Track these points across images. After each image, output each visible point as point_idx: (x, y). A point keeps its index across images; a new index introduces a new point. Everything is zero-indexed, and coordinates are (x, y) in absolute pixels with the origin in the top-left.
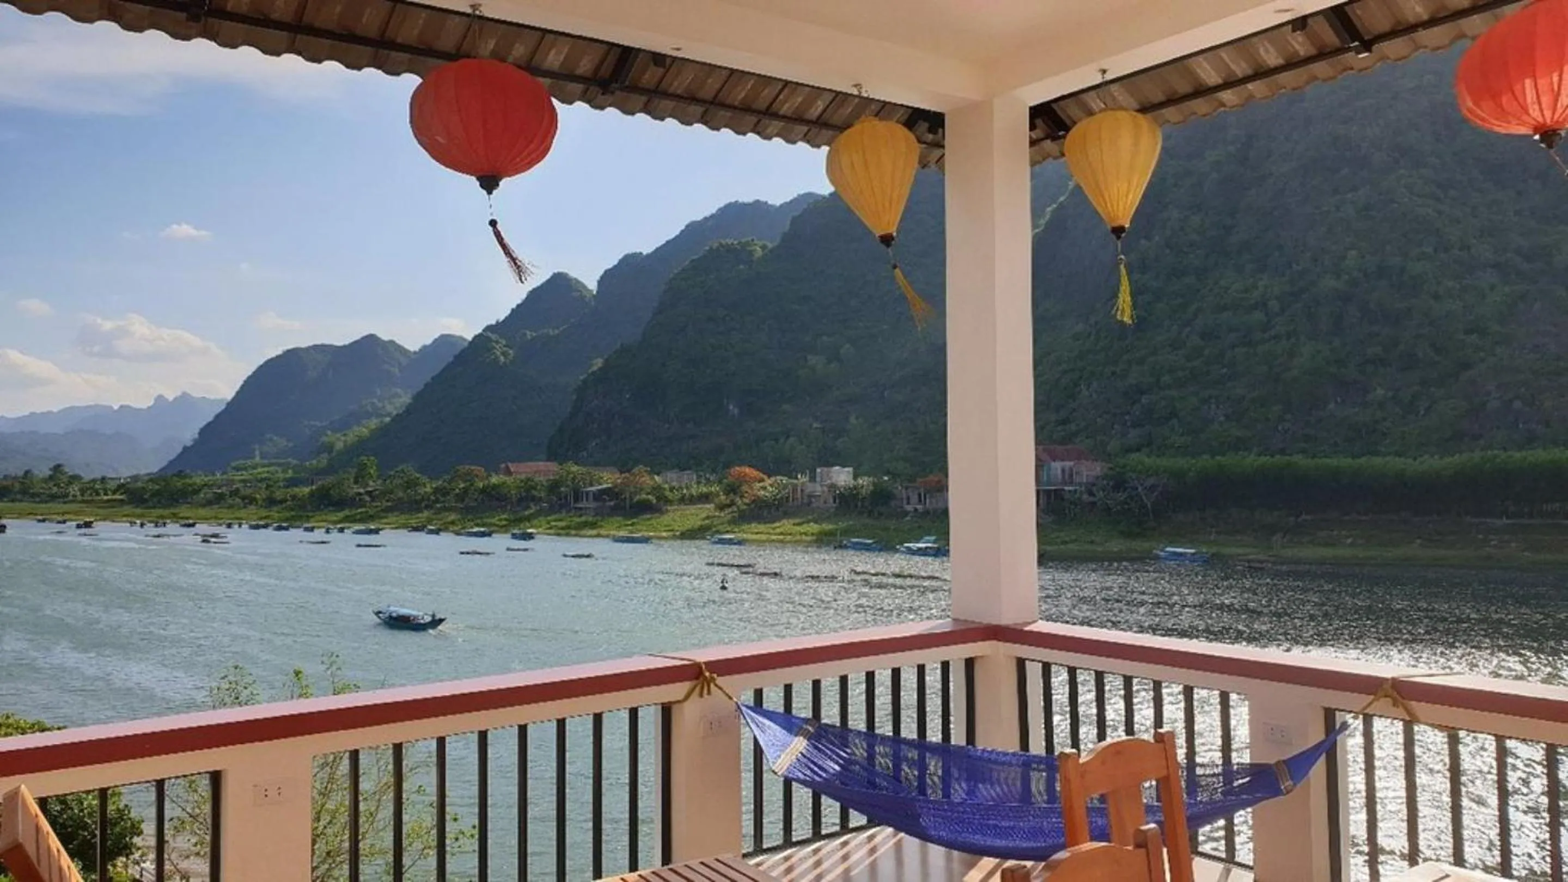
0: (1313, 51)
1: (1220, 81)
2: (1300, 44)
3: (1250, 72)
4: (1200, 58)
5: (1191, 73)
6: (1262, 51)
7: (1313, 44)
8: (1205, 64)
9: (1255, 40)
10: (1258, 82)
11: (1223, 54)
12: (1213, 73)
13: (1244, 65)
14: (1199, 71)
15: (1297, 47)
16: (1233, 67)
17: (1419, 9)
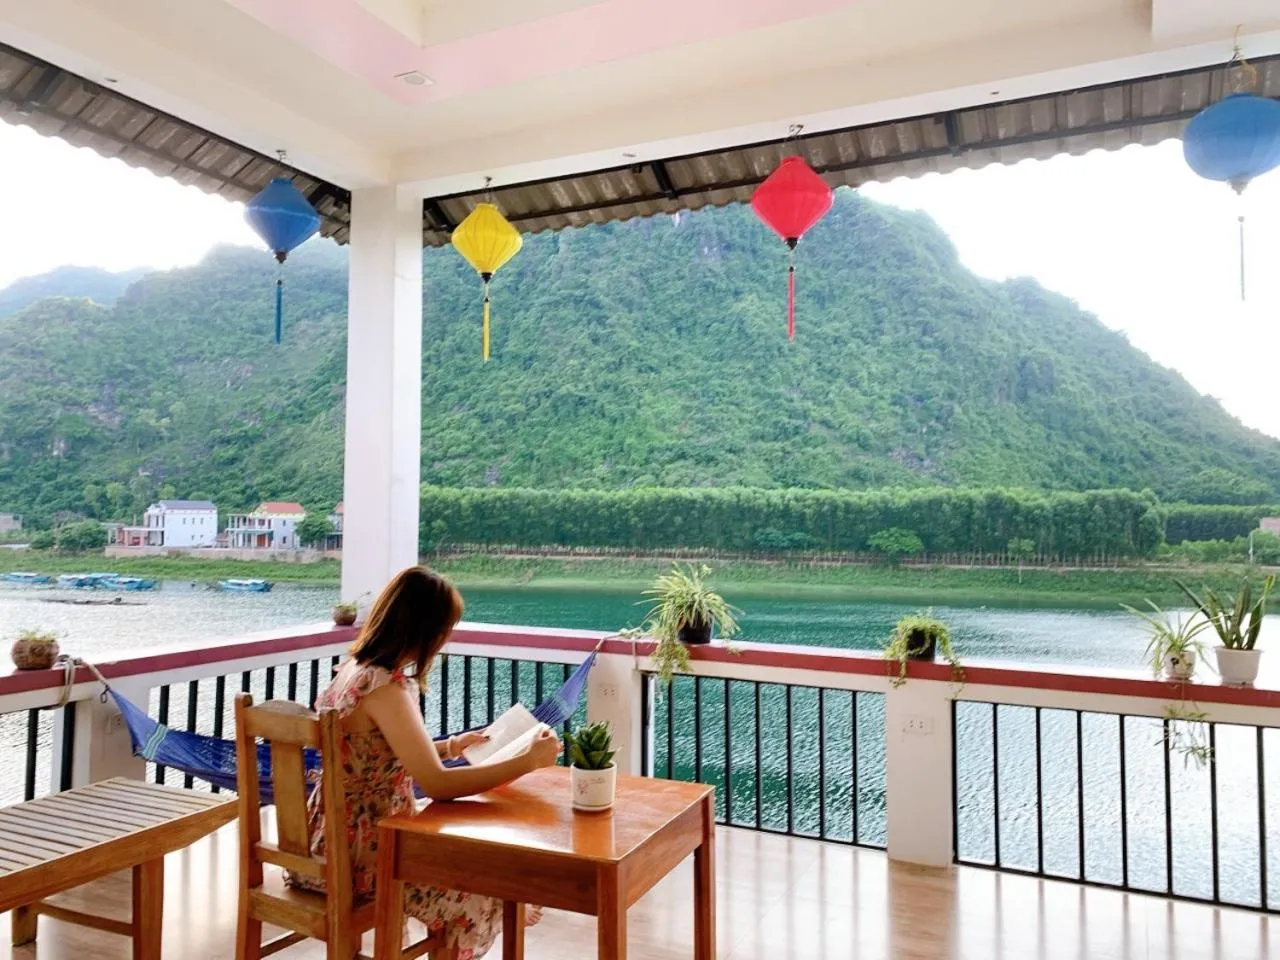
0: (638, 193)
1: (570, 204)
2: (630, 187)
3: (592, 201)
4: (557, 184)
5: (548, 195)
6: (603, 186)
7: (639, 187)
8: (561, 190)
9: (599, 176)
10: (597, 210)
11: (575, 183)
12: (566, 197)
13: (589, 194)
14: (555, 193)
15: (628, 187)
16: (581, 194)
17: (711, 174)
